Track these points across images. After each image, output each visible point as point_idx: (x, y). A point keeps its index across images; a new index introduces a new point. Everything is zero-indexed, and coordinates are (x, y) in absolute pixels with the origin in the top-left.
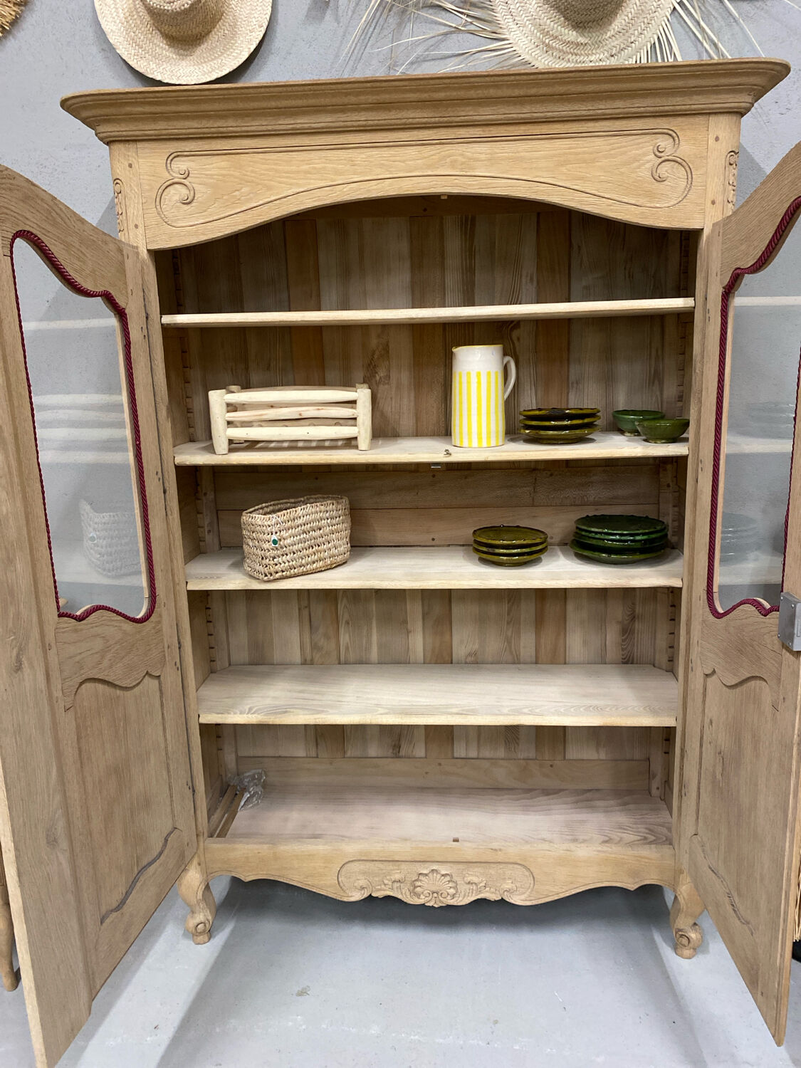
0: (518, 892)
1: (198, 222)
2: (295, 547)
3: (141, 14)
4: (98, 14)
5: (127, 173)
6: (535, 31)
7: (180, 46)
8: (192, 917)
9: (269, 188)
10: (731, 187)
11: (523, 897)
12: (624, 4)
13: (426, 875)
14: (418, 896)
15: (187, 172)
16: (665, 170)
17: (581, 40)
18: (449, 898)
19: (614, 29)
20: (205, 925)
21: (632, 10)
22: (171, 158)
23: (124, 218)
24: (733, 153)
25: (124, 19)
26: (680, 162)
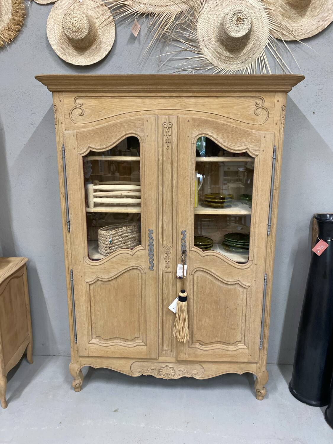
0: (198, 375)
1: (85, 123)
2: (118, 243)
3: (65, 37)
4: (48, 36)
5: (59, 103)
6: (214, 52)
7: (79, 50)
8: (74, 382)
9: (112, 111)
10: (283, 118)
11: (200, 376)
12: (248, 44)
13: (164, 367)
14: (161, 375)
15: (82, 104)
16: (259, 111)
17: (231, 56)
18: (172, 376)
19: (244, 53)
20: (79, 385)
21: (251, 46)
22: (76, 98)
23: (57, 120)
24: (284, 106)
25: (58, 40)
26: (265, 109)
